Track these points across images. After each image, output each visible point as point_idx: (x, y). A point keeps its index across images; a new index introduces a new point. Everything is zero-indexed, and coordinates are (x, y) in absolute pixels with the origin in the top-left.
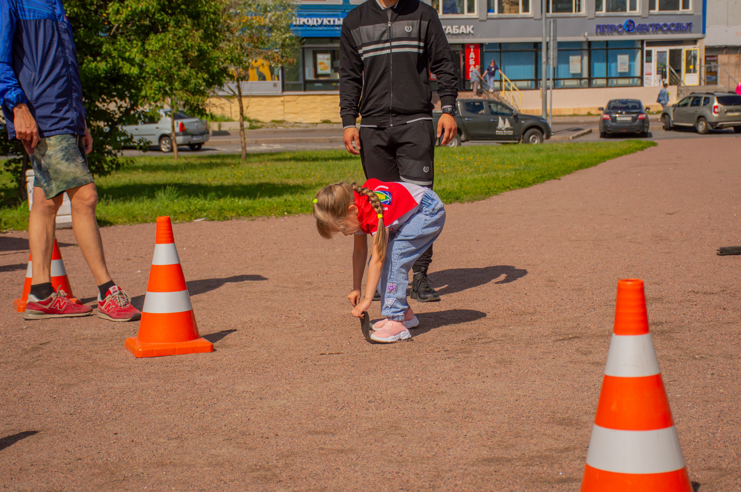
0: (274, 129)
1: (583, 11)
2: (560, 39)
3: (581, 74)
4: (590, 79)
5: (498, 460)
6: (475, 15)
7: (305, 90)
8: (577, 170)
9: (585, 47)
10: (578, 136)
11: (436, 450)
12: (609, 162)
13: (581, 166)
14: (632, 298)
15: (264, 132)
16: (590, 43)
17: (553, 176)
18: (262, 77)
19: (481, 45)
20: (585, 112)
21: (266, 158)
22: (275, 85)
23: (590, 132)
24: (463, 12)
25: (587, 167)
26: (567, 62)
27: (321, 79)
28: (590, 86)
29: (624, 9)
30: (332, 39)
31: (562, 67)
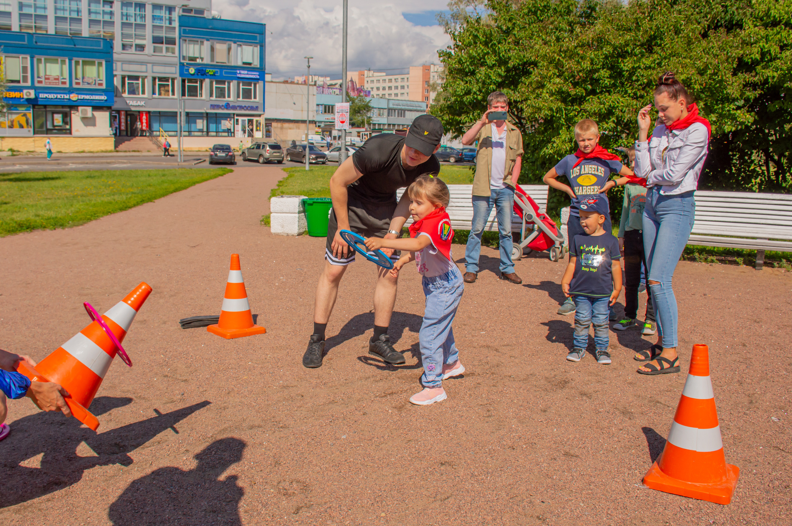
0: (26, 156)
1: (204, 97)
2: (187, 110)
3: (203, 129)
4: (208, 132)
6: (146, 96)
7: (47, 134)
8: (172, 193)
9: (205, 115)
10: (198, 163)
12: (198, 186)
13: (176, 190)
15: (20, 158)
16: (207, 114)
17: (150, 200)
18: (21, 126)
19: (149, 112)
22: (29, 131)
24: (139, 94)
25: (180, 191)
26: (195, 123)
27: (57, 128)
28: (208, 135)
29: (224, 97)
30: (63, 106)
31: (193, 125)
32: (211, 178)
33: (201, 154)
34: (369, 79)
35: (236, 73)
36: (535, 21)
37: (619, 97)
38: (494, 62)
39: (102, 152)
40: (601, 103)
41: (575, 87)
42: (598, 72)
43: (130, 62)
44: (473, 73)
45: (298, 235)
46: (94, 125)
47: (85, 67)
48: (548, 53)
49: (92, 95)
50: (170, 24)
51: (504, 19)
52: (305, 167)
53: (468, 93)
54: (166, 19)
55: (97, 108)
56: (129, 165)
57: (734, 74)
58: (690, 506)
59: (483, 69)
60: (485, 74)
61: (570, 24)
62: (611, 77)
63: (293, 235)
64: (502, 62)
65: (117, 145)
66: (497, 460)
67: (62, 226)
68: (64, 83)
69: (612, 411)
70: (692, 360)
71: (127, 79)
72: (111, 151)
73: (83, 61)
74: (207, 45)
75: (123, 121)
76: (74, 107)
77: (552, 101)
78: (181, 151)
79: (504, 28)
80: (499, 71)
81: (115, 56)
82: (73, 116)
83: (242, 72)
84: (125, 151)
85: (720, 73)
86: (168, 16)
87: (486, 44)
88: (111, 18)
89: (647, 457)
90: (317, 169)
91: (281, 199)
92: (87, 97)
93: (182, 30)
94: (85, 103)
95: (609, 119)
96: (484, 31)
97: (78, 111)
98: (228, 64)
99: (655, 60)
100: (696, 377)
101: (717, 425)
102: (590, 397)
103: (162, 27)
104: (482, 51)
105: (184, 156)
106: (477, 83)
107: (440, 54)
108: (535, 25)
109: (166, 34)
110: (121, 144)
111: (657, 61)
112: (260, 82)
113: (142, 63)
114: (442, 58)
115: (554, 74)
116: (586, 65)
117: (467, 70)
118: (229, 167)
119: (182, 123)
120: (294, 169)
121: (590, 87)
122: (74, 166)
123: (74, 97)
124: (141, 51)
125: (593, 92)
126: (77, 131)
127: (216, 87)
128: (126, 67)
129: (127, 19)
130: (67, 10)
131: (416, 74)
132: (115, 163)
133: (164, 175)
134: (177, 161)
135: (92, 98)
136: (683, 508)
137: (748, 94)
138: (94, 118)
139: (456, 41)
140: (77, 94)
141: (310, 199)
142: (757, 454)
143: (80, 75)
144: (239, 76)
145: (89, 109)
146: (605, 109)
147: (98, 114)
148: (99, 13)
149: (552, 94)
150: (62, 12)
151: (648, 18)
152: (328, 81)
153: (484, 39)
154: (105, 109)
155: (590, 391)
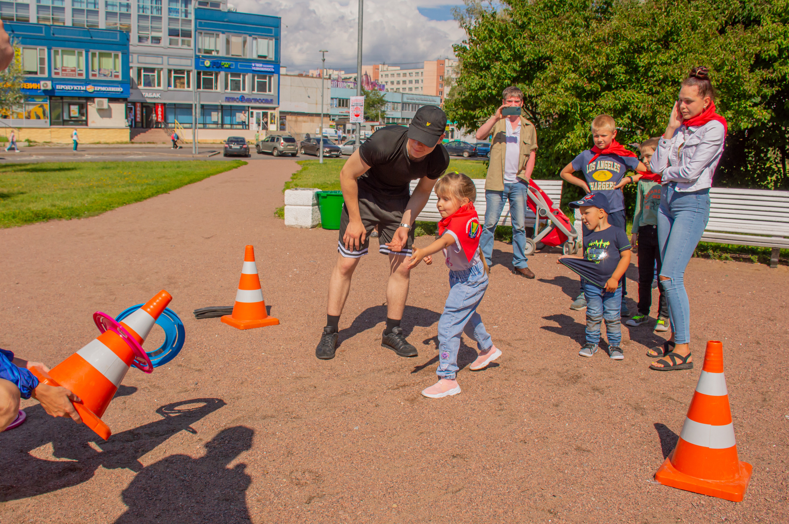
0: (43, 147)
1: (219, 90)
2: (202, 103)
3: (217, 122)
4: (222, 124)
6: (161, 88)
7: (63, 125)
8: (186, 184)
9: (220, 108)
10: (212, 155)
12: (212, 178)
13: (191, 182)
15: (37, 149)
16: (222, 106)
17: (165, 191)
18: (38, 117)
19: (165, 104)
20: (219, 142)
22: (46, 122)
23: (219, 153)
24: (154, 86)
26: (210, 115)
27: (73, 119)
28: (222, 128)
29: (239, 90)
30: (80, 98)
31: (208, 118)
32: (225, 170)
33: (215, 146)
34: (384, 73)
35: (251, 66)
36: (550, 16)
37: (634, 93)
38: (509, 57)
39: (118, 143)
40: (616, 99)
41: (590, 83)
42: (613, 68)
43: (146, 54)
44: (488, 68)
45: (311, 228)
46: (110, 116)
47: (101, 59)
48: (564, 48)
49: (108, 86)
50: (186, 16)
51: (520, 14)
52: (319, 160)
53: (483, 87)
54: (182, 12)
55: (113, 100)
56: (144, 156)
57: (752, 71)
58: (702, 502)
59: (498, 64)
60: (500, 68)
61: (586, 19)
62: (626, 72)
63: (307, 228)
64: (517, 57)
65: (132, 136)
66: (509, 453)
67: (78, 216)
68: (80, 75)
69: (624, 407)
70: (706, 356)
71: (142, 71)
72: (126, 143)
73: (100, 54)
74: (222, 37)
75: (138, 112)
76: (90, 98)
77: (567, 97)
78: (195, 143)
79: (520, 23)
80: (514, 65)
81: (132, 48)
82: (89, 107)
83: (257, 65)
84: (141, 143)
85: (737, 70)
86: (184, 8)
87: (501, 39)
88: (127, 11)
89: (659, 453)
90: (331, 162)
91: (295, 192)
92: (104, 89)
93: (198, 23)
94: (101, 95)
95: (624, 115)
96: (500, 25)
97: (94, 102)
98: (243, 57)
99: (671, 56)
100: (710, 373)
101: (730, 422)
102: (602, 392)
103: (178, 19)
104: (498, 45)
105: (199, 148)
106: (492, 78)
107: (455, 48)
108: (550, 20)
109: (182, 26)
110: (137, 135)
111: (674, 57)
112: (275, 75)
113: (157, 55)
114: (457, 53)
115: (570, 69)
116: (602, 60)
117: (482, 64)
118: (243, 160)
119: (197, 115)
120: (308, 162)
121: (605, 83)
122: (89, 157)
123: (90, 88)
124: (157, 43)
125: (608, 88)
126: (93, 122)
128: (142, 59)
129: (143, 12)
130: (84, 2)
131: (430, 68)
132: (130, 154)
133: (179, 167)
134: (191, 153)
135: (108, 90)
136: (695, 504)
137: (765, 90)
138: (110, 109)
139: (471, 35)
140: (93, 85)
141: (324, 192)
142: (771, 452)
143: (96, 67)
144: (254, 69)
145: (105, 101)
146: (621, 105)
147: (114, 106)
148: (116, 6)
149: (566, 90)
150: (79, 4)
151: (665, 14)
152: (343, 74)
153: (499, 34)
154: (121, 100)
155: (602, 386)
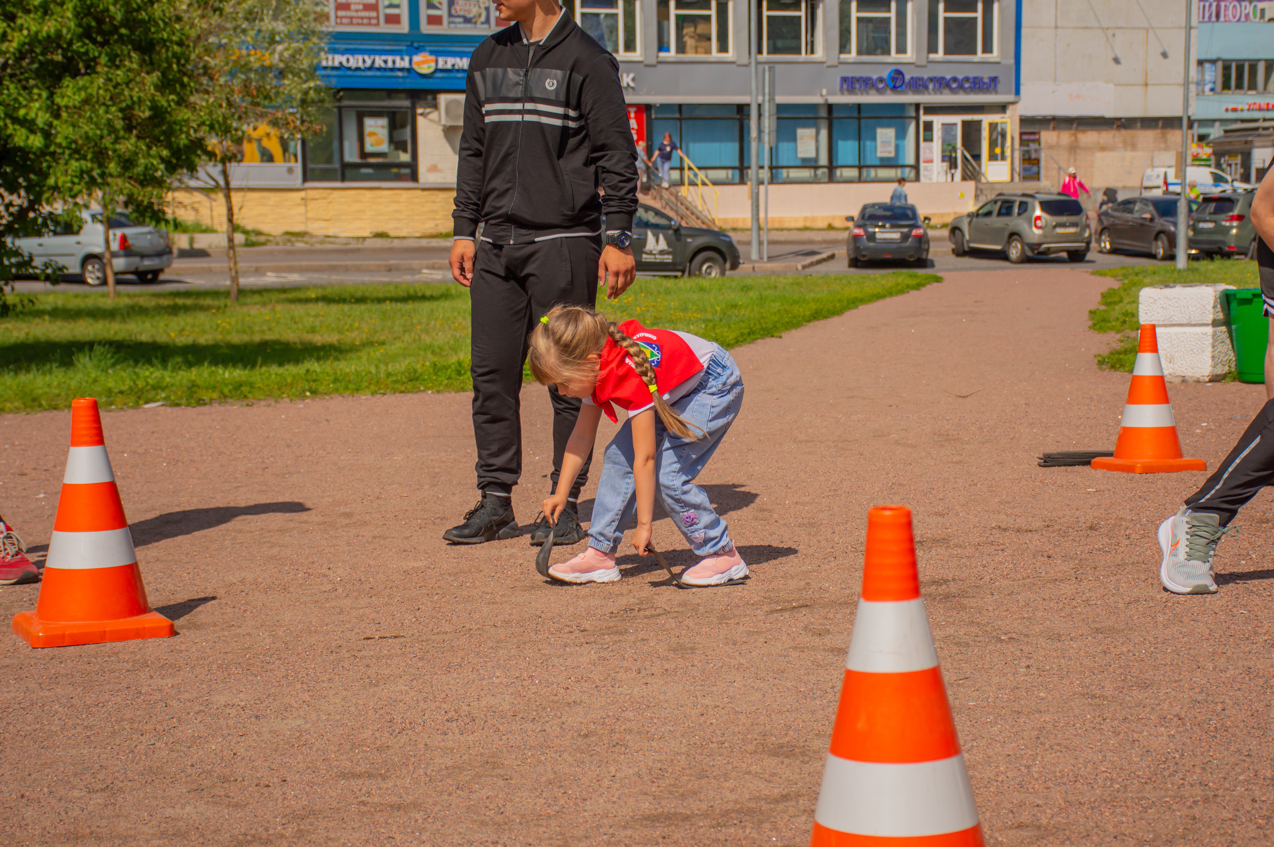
0: (289, 247)
1: (819, 54)
3: (816, 159)
4: (832, 167)
5: (668, 818)
6: (637, 56)
7: (343, 179)
8: (809, 321)
9: (823, 113)
10: (812, 264)
11: (562, 802)
13: (816, 316)
14: (891, 537)
15: (271, 253)
16: (830, 107)
17: (768, 331)
18: (268, 157)
19: (648, 107)
20: (823, 224)
21: (274, 297)
22: (290, 171)
23: (832, 257)
25: (825, 317)
26: (794, 139)
27: (372, 160)
28: (831, 179)
29: (887, 51)
30: (391, 93)
31: (785, 147)
33: (817, 236)
45: (1210, 381)
63: (1198, 381)
68: (393, 19)
71: (578, 2)
76: (424, 94)
78: (760, 229)
82: (421, 121)
91: (1167, 292)
94: (458, 82)
97: (435, 106)
105: (771, 243)
120: (1133, 270)
123: (424, 63)
126: (434, 169)
127: (859, 20)
140: (432, 53)
141: (1241, 290)
